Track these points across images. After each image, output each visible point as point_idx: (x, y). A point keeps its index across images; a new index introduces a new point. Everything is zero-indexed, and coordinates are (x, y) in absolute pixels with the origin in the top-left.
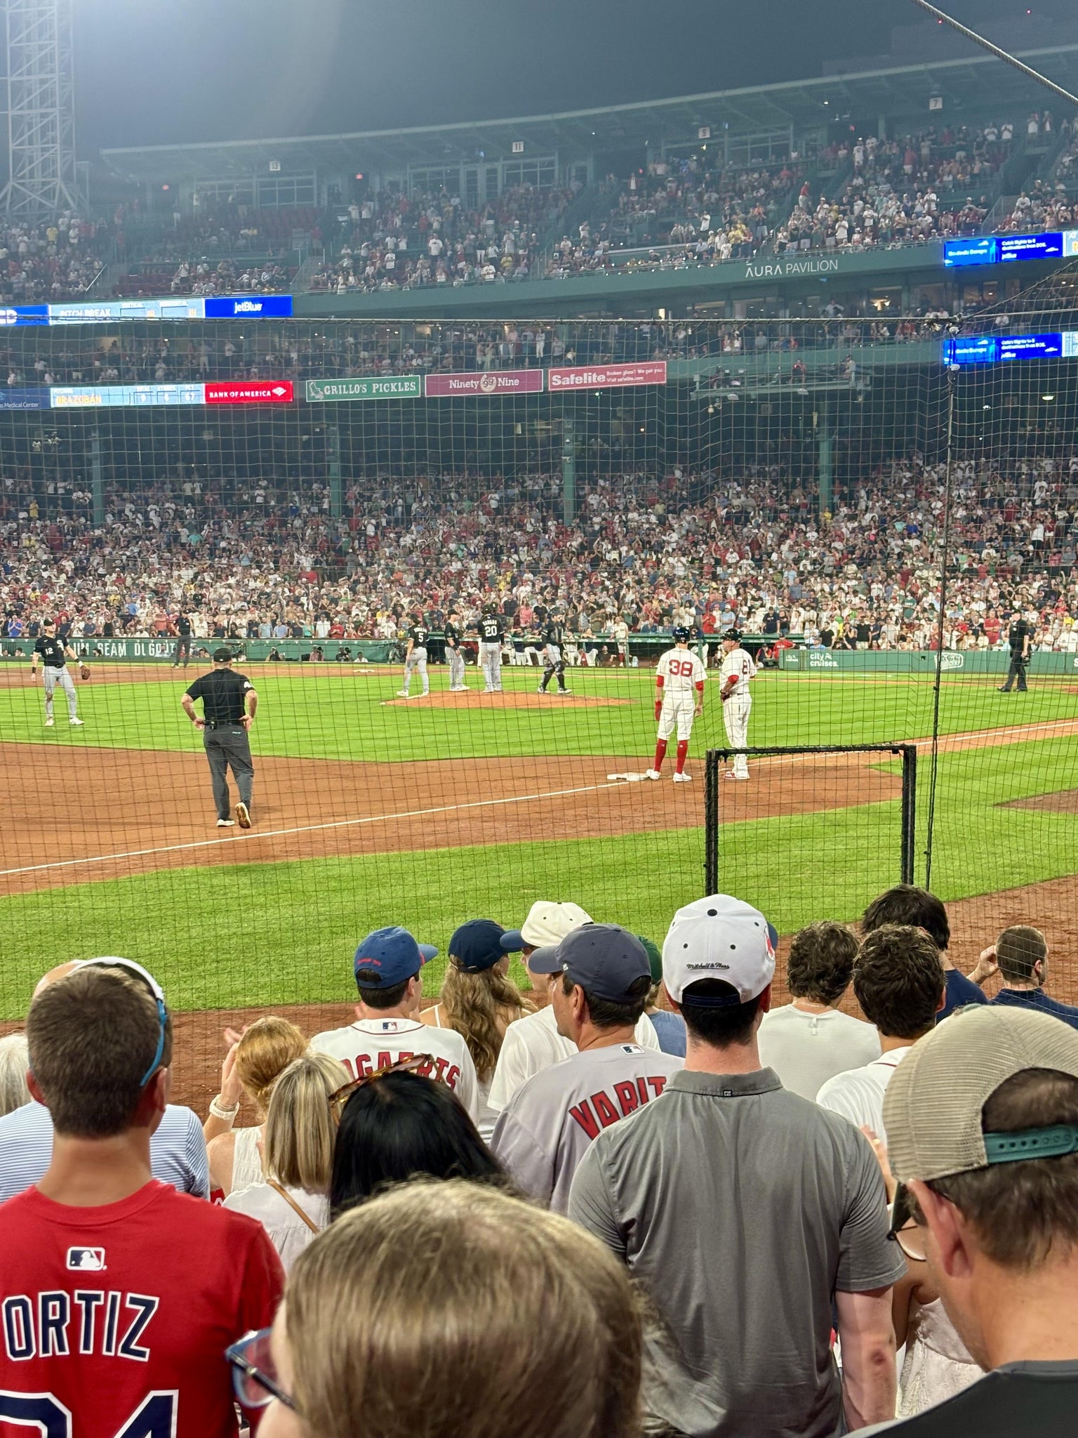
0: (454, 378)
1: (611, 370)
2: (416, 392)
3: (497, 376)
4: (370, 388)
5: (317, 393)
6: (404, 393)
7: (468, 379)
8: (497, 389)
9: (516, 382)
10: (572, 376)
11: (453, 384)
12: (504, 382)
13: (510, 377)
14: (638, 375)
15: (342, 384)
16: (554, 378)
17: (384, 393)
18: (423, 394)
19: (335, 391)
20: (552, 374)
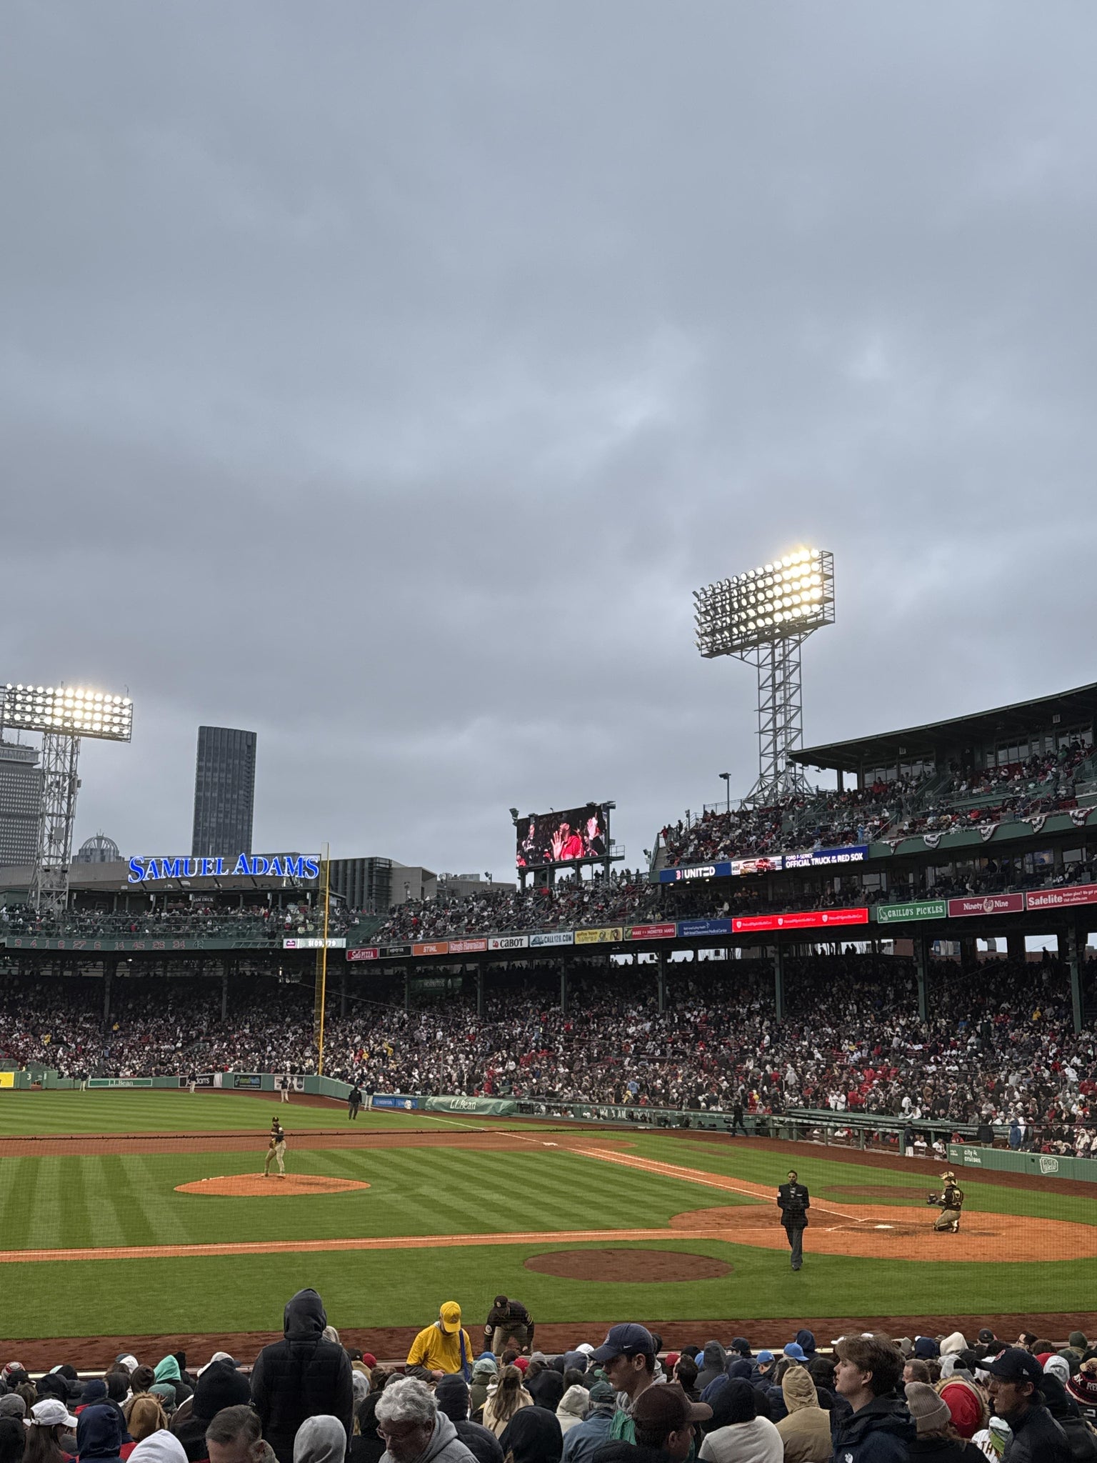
0: (966, 902)
1: (1066, 892)
2: (942, 914)
3: (997, 899)
4: (915, 911)
5: (884, 916)
6: (936, 915)
7: (974, 902)
8: (995, 909)
9: (1006, 904)
10: (1041, 898)
11: (967, 907)
12: (999, 904)
13: (1003, 900)
14: (1084, 896)
15: (898, 908)
16: (1030, 900)
17: (924, 916)
18: (947, 915)
19: (894, 915)
20: (1029, 896)
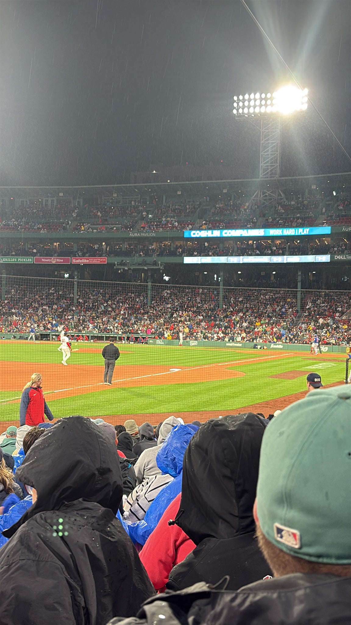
0: (43, 258)
1: (91, 259)
2: (31, 262)
3: (56, 258)
4: (17, 260)
6: (28, 262)
7: (47, 259)
8: (57, 262)
9: (62, 261)
10: (79, 260)
11: (43, 260)
12: (58, 260)
13: (61, 259)
14: (98, 261)
15: (9, 258)
17: (22, 262)
18: (34, 262)
19: (6, 260)
20: (73, 259)
